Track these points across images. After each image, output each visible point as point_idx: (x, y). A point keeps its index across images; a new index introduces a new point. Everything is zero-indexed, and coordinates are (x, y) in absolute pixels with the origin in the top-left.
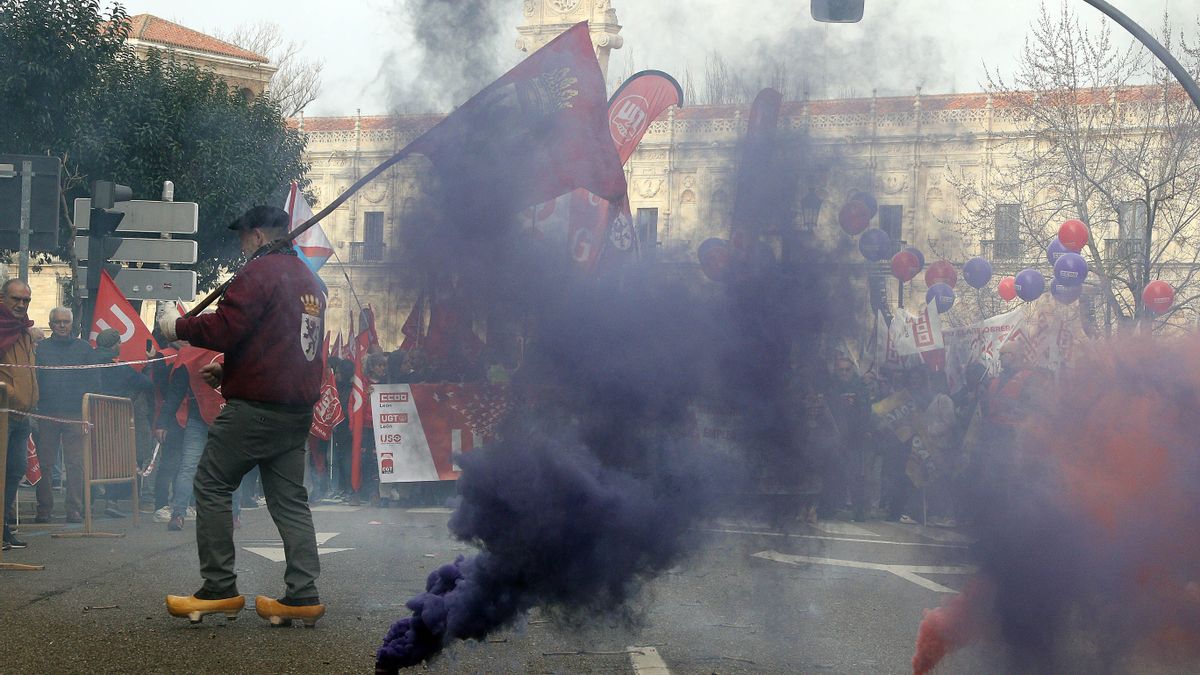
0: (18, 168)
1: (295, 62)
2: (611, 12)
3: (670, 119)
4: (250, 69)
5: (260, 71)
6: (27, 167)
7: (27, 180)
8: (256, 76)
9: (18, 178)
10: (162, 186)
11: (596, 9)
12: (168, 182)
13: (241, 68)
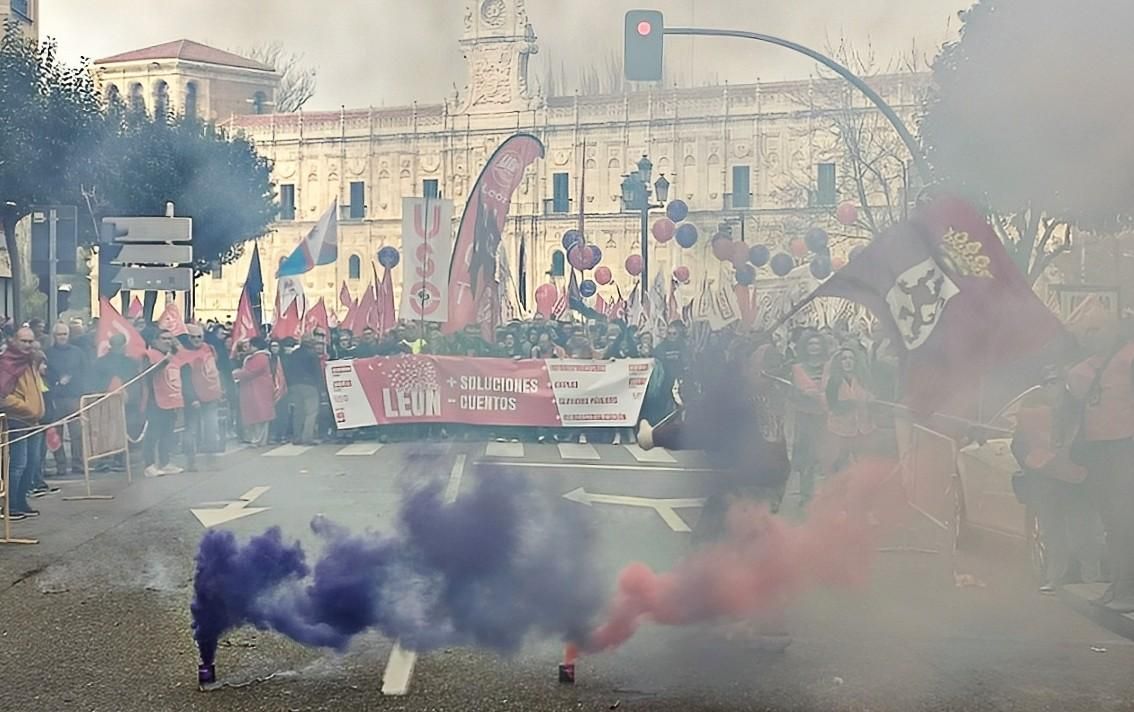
0: (47, 215)
1: (297, 69)
2: (528, 27)
3: (575, 106)
4: (262, 77)
5: (269, 78)
6: (53, 214)
7: (53, 224)
8: (266, 82)
9: (48, 221)
10: (166, 206)
11: (518, 25)
12: (169, 204)
13: (254, 76)
